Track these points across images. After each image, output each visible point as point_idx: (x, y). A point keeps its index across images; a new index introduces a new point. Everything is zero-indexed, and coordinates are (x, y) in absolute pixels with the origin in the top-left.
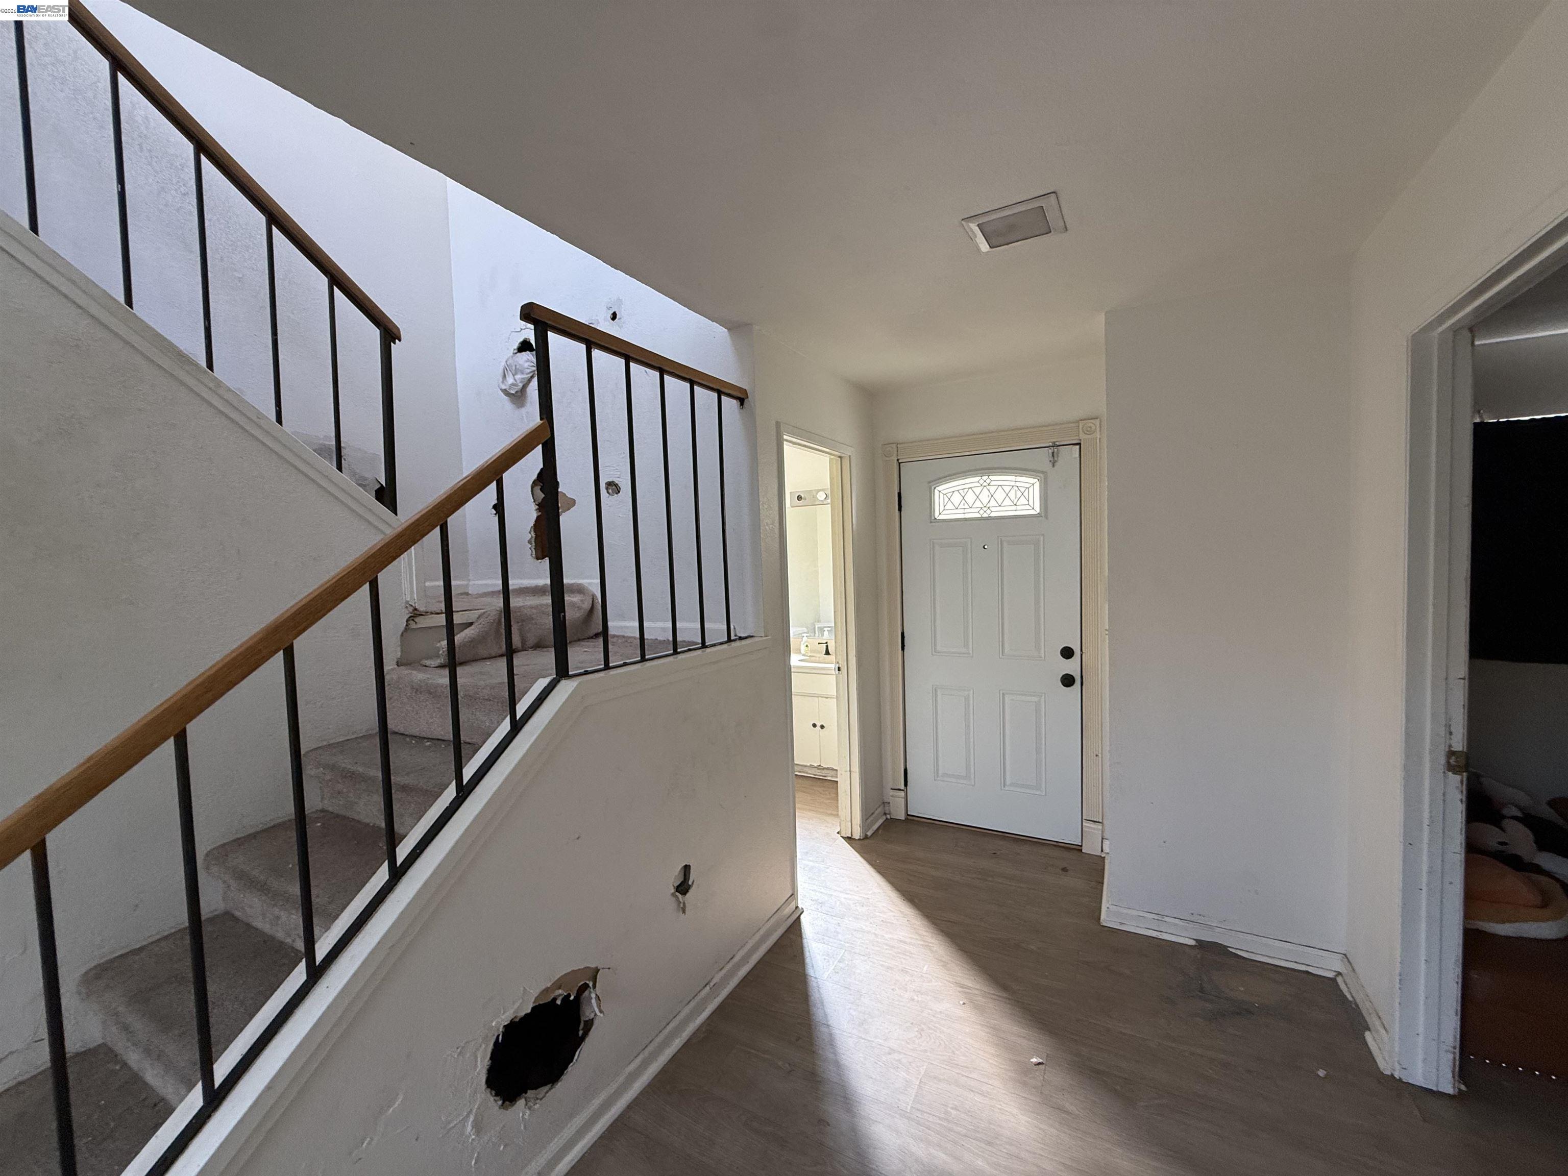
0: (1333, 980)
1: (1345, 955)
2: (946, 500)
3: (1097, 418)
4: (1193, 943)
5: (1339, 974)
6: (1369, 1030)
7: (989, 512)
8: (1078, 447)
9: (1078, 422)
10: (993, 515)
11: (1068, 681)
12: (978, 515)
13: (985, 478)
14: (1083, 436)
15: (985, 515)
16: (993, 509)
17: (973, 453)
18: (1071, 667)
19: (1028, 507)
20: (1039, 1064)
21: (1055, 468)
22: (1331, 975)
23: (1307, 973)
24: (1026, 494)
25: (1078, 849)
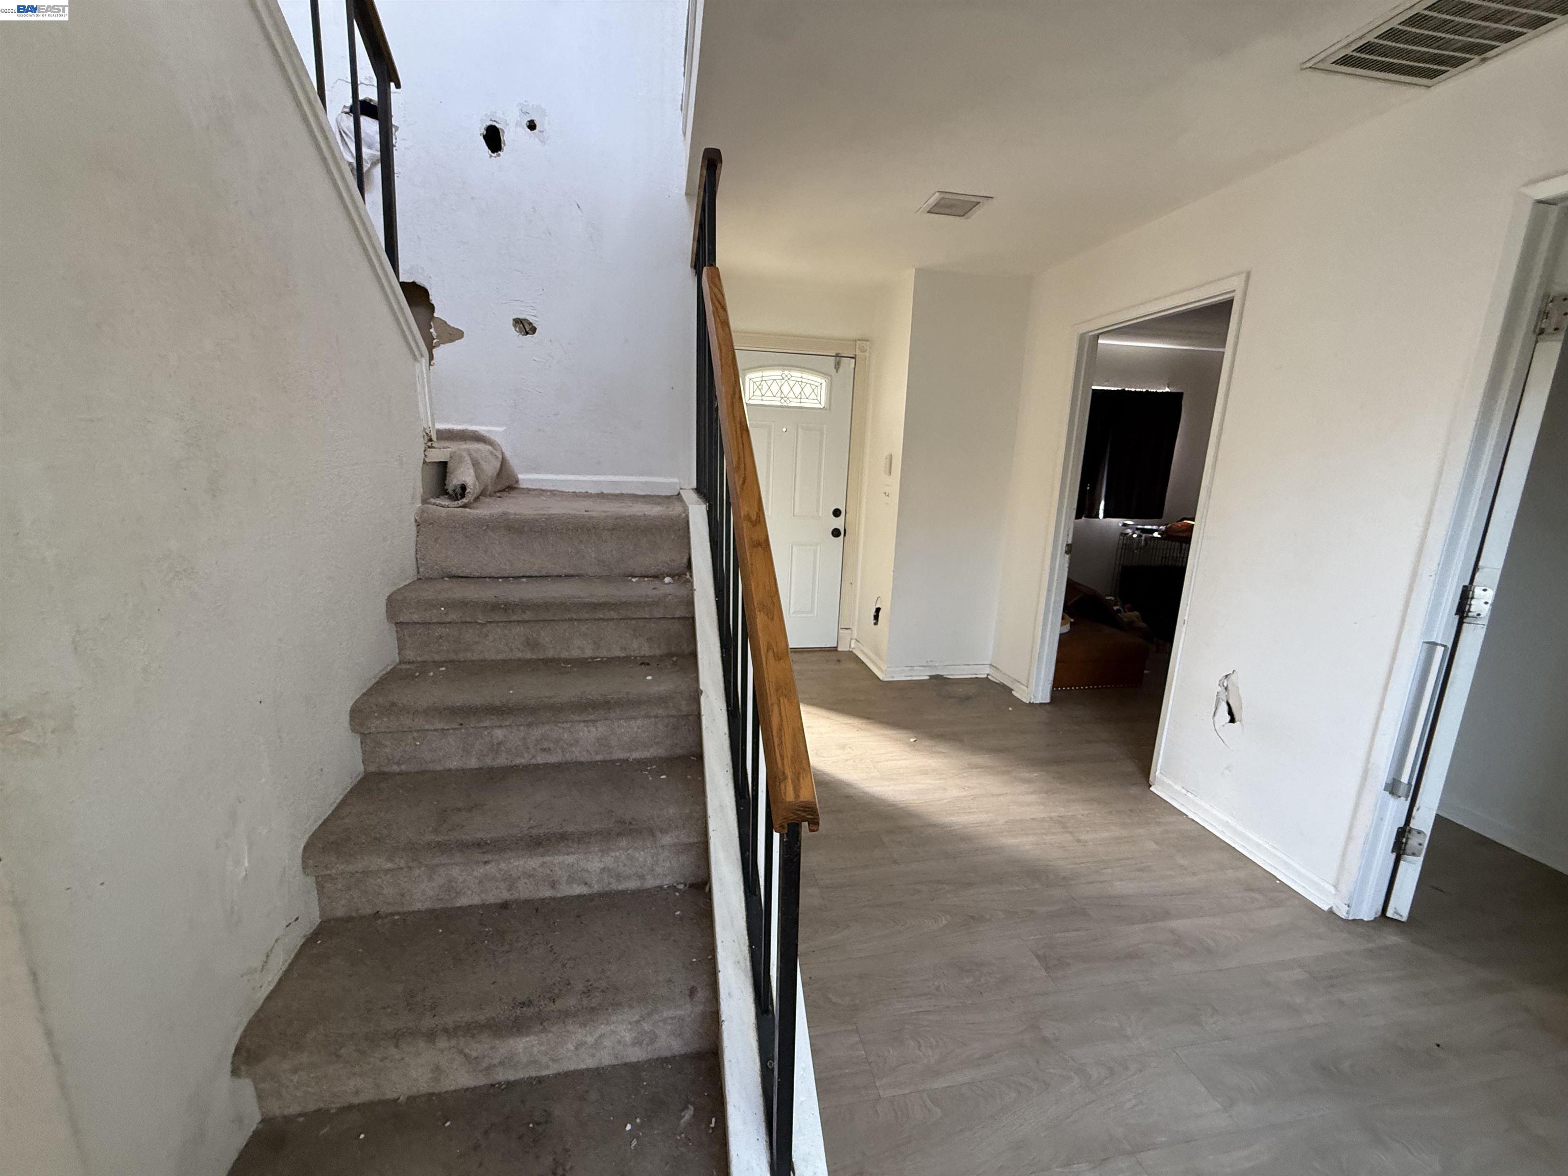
0: (987, 678)
1: (991, 665)
2: (756, 387)
3: (868, 341)
4: (928, 678)
5: (988, 675)
6: (1013, 690)
7: (788, 401)
8: (853, 360)
9: (856, 341)
10: (790, 405)
11: (836, 533)
12: (779, 404)
13: (786, 372)
14: (858, 352)
15: (785, 404)
16: (791, 400)
17: (780, 351)
18: (838, 523)
19: (817, 401)
20: (915, 741)
21: (839, 373)
22: (985, 676)
23: (977, 678)
24: (815, 391)
25: (834, 649)
